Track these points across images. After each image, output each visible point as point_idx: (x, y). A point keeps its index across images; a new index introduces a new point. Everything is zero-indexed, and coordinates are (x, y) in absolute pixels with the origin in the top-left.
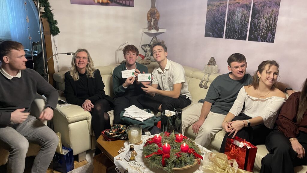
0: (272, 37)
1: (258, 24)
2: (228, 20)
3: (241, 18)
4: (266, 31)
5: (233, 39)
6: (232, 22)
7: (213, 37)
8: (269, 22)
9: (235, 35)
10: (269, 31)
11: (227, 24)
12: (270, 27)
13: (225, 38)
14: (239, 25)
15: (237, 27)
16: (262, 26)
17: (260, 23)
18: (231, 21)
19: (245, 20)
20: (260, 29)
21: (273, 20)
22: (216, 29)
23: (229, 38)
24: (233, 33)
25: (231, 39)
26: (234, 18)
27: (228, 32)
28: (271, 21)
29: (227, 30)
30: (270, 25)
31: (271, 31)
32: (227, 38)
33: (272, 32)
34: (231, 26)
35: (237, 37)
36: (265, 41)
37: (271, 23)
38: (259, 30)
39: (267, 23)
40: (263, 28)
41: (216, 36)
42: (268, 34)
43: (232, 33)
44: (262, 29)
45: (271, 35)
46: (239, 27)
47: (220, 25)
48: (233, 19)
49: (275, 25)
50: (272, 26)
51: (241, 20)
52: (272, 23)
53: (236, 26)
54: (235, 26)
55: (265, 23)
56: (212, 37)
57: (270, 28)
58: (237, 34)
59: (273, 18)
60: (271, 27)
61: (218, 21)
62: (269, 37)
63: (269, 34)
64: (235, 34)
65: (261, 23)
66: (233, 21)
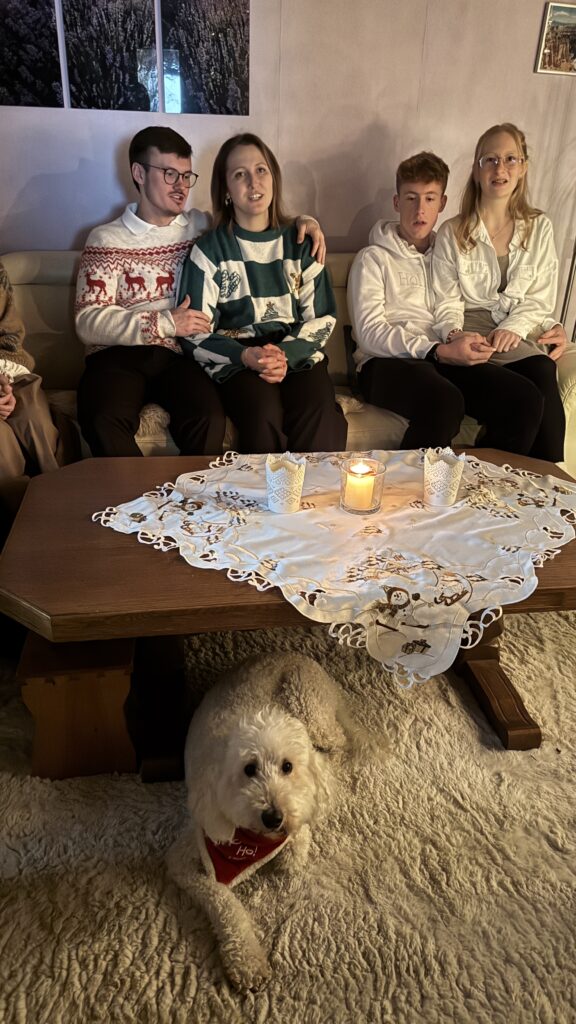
0: (243, 94)
1: (189, 47)
2: (69, 26)
3: (124, 22)
4: (219, 77)
6: (90, 38)
8: (226, 40)
9: (113, 90)
10: (229, 76)
11: (67, 45)
12: (230, 61)
14: (120, 50)
15: (115, 60)
16: (205, 57)
17: (198, 46)
18: (83, 36)
19: (141, 32)
20: (200, 69)
21: (235, 35)
22: (23, 67)
24: (104, 84)
26: (95, 21)
27: (79, 80)
28: (231, 41)
29: (76, 71)
30: (231, 53)
31: (236, 75)
33: (241, 80)
34: (87, 55)
37: (231, 45)
38: (196, 71)
39: (220, 46)
40: (208, 64)
41: (30, 100)
42: (228, 84)
43: (98, 85)
44: (205, 66)
45: (239, 90)
46: (122, 57)
47: (40, 48)
48: (90, 23)
49: (245, 53)
50: (237, 55)
51: (125, 30)
52: (234, 45)
53: (110, 56)
54: (104, 56)
55: (213, 45)
56: (11, 104)
57: (231, 65)
58: (119, 89)
59: (236, 27)
60: (234, 60)
61: (23, 30)
62: (233, 96)
63: (232, 85)
64: (112, 88)
65: (201, 44)
66: (95, 35)
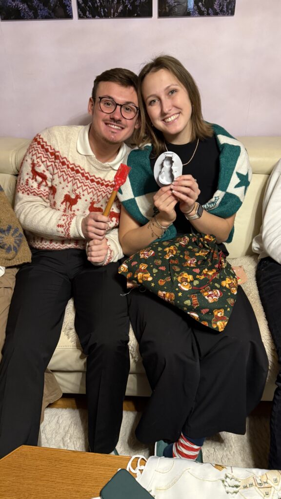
5: (107, 16)
7: (35, 17)
13: (80, 17)
23: (94, 17)
25: (101, 17)
32: (88, 18)
35: (121, 8)
36: (210, 11)
41: (45, 14)
56: (31, 19)
